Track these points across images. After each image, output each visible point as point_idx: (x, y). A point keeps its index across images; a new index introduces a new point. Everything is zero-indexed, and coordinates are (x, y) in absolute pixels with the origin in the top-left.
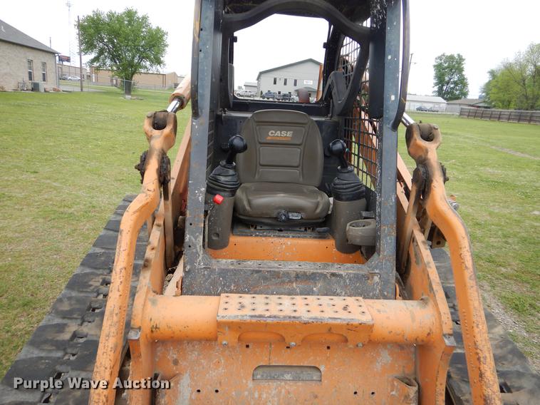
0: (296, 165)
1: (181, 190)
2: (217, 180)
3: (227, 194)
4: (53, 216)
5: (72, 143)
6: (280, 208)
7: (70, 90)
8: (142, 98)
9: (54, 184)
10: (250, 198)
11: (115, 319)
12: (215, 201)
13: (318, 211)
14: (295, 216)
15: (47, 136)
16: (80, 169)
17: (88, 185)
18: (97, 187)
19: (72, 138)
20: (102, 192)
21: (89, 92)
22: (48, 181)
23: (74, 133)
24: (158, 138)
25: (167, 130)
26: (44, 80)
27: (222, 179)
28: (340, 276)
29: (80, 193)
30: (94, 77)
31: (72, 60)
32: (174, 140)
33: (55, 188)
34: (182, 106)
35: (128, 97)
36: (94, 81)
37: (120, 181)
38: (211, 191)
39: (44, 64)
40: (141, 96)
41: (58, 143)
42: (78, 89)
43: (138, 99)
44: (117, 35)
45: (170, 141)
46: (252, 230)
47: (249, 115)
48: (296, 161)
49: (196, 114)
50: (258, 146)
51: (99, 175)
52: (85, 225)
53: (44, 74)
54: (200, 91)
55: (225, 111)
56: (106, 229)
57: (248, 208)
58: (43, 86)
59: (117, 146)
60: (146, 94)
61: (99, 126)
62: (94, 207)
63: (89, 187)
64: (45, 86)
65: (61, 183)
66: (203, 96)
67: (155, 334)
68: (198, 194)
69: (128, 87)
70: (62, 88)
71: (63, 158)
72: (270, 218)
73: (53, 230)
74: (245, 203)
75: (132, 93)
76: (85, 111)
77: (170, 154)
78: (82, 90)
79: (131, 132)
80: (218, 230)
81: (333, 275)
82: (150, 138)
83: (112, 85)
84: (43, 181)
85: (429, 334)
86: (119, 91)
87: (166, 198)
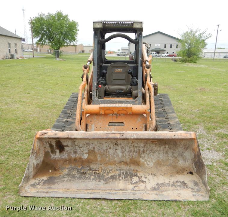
0: (124, 79)
1: (91, 85)
2: (100, 82)
3: (102, 85)
4: (42, 107)
5: (39, 82)
6: (117, 89)
7: (29, 57)
8: (65, 59)
9: (38, 97)
10: (109, 87)
11: (79, 105)
12: (99, 87)
13: (127, 90)
14: (121, 91)
15: (27, 80)
16: (46, 92)
17: (51, 97)
18: (55, 98)
19: (38, 80)
20: (57, 100)
21: (38, 58)
22: (35, 96)
23: (38, 78)
24: (86, 70)
25: (88, 69)
26: (16, 53)
27: (101, 81)
28: (128, 101)
29: (49, 100)
30: (38, 50)
31: (26, 40)
32: (89, 71)
33: (39, 99)
34: (90, 63)
35: (58, 59)
36: (38, 51)
37: (63, 96)
38: (98, 84)
39: (16, 44)
40: (65, 58)
41: (33, 82)
42: (32, 56)
43: (63, 60)
44: (51, 26)
45: (88, 71)
46: (110, 96)
47: (109, 65)
48: (124, 78)
49: (94, 65)
50: (112, 74)
51: (54, 94)
52: (54, 110)
53: (16, 50)
54: (95, 59)
55: (103, 64)
56: (68, 101)
57: (108, 89)
58: (16, 56)
59: (59, 83)
60: (67, 57)
61: (48, 74)
62: (55, 104)
63: (51, 98)
64: (17, 56)
65: (40, 97)
66: (95, 61)
67: (87, 112)
68: (95, 84)
69: (57, 54)
70: (25, 56)
71: (37, 88)
72: (115, 92)
73: (43, 111)
74: (108, 88)
75: (60, 57)
76: (39, 68)
77: (88, 74)
78: (33, 57)
79: (63, 76)
80: (101, 95)
81: (127, 101)
82: (84, 71)
83: (48, 53)
84: (33, 96)
85: (146, 111)
86: (53, 56)
87: (88, 84)
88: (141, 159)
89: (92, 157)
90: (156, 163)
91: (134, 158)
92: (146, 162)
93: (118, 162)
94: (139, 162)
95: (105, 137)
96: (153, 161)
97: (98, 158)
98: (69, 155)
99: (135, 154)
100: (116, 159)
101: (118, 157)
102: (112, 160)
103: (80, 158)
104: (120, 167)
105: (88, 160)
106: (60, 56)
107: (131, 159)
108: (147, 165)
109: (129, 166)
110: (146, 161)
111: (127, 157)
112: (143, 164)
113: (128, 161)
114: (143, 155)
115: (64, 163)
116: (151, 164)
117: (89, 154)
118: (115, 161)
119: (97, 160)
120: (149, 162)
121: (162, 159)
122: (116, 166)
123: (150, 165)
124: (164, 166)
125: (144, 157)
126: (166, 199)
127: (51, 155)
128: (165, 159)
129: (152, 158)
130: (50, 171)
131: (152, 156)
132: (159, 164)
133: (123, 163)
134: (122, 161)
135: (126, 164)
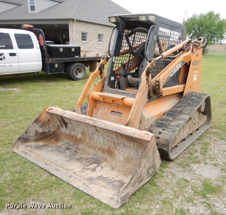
88: (116, 151)
89: (83, 138)
90: (126, 158)
91: (111, 147)
92: (119, 155)
93: (98, 148)
94: (114, 152)
95: (82, 121)
96: (125, 156)
97: (87, 139)
98: (70, 132)
99: (112, 144)
100: (98, 144)
101: (100, 143)
102: (95, 145)
103: (76, 136)
104: (97, 153)
105: (80, 140)
106: (206, 53)
107: (108, 148)
108: (118, 158)
109: (104, 154)
110: (119, 153)
111: (106, 145)
112: (116, 156)
113: (106, 149)
114: (118, 147)
115: (65, 137)
116: (122, 158)
117: (82, 135)
118: (97, 146)
119: (85, 141)
120: (121, 155)
121: (132, 156)
122: (96, 151)
123: (120, 159)
124: (131, 164)
125: (119, 149)
126: (85, 191)
127: (61, 128)
128: (134, 157)
129: (124, 153)
130: (53, 140)
131: (125, 150)
132: (128, 160)
133: (101, 150)
134: (102, 148)
135: (103, 151)
